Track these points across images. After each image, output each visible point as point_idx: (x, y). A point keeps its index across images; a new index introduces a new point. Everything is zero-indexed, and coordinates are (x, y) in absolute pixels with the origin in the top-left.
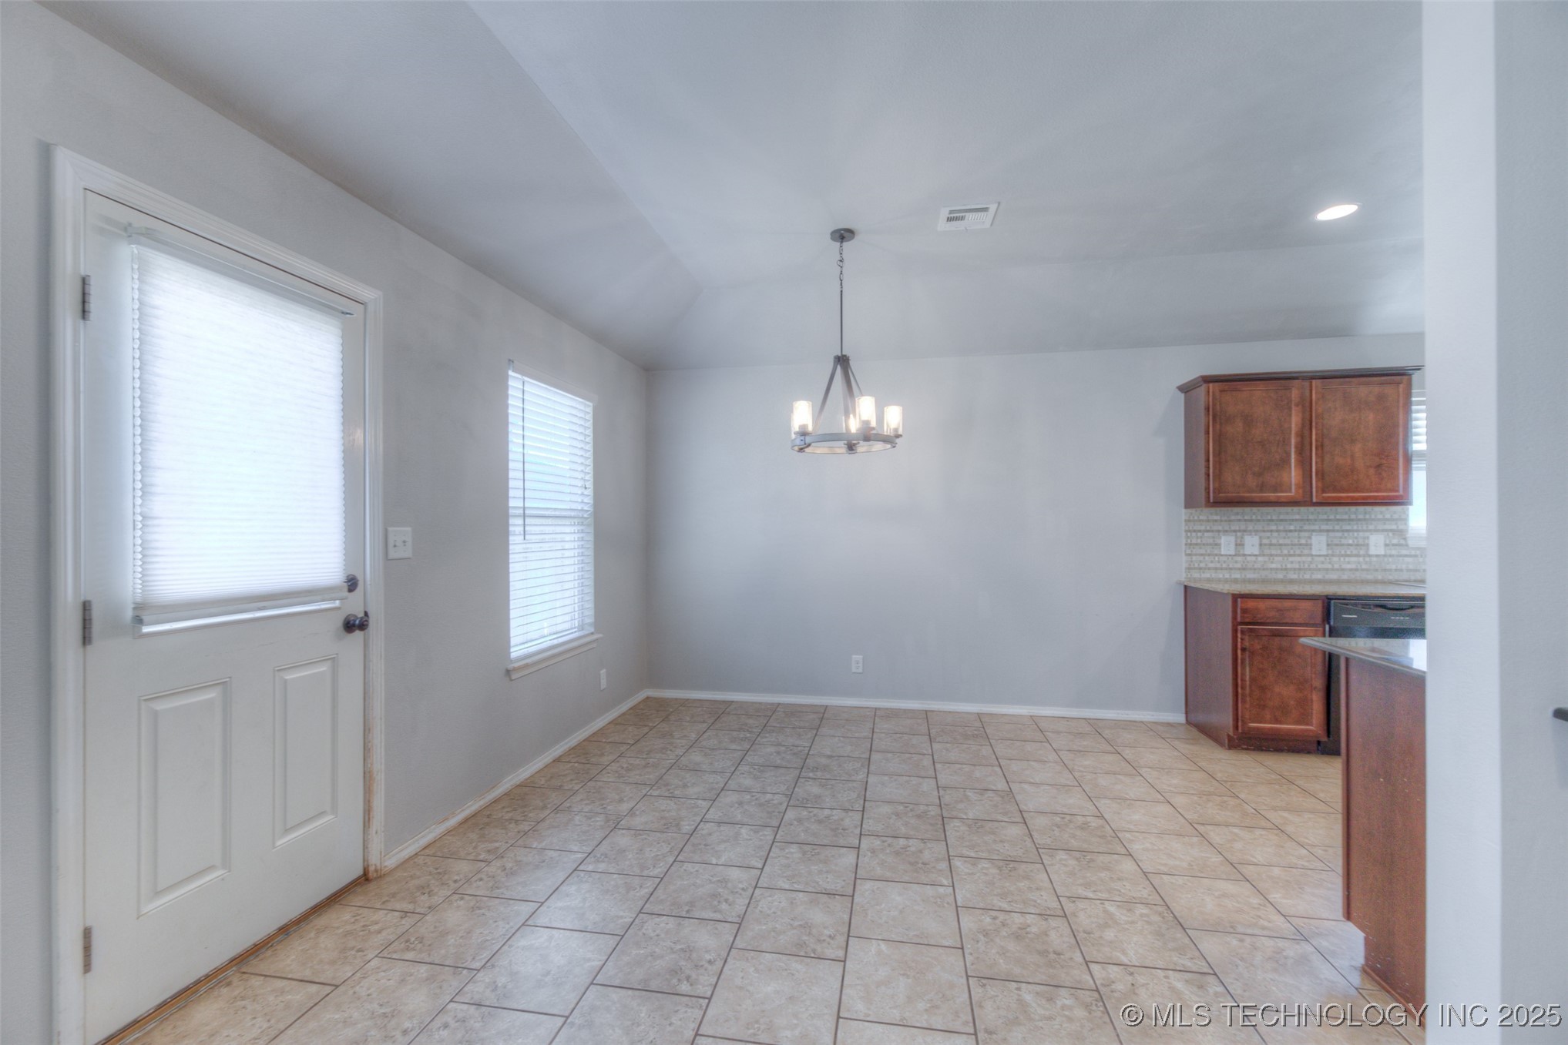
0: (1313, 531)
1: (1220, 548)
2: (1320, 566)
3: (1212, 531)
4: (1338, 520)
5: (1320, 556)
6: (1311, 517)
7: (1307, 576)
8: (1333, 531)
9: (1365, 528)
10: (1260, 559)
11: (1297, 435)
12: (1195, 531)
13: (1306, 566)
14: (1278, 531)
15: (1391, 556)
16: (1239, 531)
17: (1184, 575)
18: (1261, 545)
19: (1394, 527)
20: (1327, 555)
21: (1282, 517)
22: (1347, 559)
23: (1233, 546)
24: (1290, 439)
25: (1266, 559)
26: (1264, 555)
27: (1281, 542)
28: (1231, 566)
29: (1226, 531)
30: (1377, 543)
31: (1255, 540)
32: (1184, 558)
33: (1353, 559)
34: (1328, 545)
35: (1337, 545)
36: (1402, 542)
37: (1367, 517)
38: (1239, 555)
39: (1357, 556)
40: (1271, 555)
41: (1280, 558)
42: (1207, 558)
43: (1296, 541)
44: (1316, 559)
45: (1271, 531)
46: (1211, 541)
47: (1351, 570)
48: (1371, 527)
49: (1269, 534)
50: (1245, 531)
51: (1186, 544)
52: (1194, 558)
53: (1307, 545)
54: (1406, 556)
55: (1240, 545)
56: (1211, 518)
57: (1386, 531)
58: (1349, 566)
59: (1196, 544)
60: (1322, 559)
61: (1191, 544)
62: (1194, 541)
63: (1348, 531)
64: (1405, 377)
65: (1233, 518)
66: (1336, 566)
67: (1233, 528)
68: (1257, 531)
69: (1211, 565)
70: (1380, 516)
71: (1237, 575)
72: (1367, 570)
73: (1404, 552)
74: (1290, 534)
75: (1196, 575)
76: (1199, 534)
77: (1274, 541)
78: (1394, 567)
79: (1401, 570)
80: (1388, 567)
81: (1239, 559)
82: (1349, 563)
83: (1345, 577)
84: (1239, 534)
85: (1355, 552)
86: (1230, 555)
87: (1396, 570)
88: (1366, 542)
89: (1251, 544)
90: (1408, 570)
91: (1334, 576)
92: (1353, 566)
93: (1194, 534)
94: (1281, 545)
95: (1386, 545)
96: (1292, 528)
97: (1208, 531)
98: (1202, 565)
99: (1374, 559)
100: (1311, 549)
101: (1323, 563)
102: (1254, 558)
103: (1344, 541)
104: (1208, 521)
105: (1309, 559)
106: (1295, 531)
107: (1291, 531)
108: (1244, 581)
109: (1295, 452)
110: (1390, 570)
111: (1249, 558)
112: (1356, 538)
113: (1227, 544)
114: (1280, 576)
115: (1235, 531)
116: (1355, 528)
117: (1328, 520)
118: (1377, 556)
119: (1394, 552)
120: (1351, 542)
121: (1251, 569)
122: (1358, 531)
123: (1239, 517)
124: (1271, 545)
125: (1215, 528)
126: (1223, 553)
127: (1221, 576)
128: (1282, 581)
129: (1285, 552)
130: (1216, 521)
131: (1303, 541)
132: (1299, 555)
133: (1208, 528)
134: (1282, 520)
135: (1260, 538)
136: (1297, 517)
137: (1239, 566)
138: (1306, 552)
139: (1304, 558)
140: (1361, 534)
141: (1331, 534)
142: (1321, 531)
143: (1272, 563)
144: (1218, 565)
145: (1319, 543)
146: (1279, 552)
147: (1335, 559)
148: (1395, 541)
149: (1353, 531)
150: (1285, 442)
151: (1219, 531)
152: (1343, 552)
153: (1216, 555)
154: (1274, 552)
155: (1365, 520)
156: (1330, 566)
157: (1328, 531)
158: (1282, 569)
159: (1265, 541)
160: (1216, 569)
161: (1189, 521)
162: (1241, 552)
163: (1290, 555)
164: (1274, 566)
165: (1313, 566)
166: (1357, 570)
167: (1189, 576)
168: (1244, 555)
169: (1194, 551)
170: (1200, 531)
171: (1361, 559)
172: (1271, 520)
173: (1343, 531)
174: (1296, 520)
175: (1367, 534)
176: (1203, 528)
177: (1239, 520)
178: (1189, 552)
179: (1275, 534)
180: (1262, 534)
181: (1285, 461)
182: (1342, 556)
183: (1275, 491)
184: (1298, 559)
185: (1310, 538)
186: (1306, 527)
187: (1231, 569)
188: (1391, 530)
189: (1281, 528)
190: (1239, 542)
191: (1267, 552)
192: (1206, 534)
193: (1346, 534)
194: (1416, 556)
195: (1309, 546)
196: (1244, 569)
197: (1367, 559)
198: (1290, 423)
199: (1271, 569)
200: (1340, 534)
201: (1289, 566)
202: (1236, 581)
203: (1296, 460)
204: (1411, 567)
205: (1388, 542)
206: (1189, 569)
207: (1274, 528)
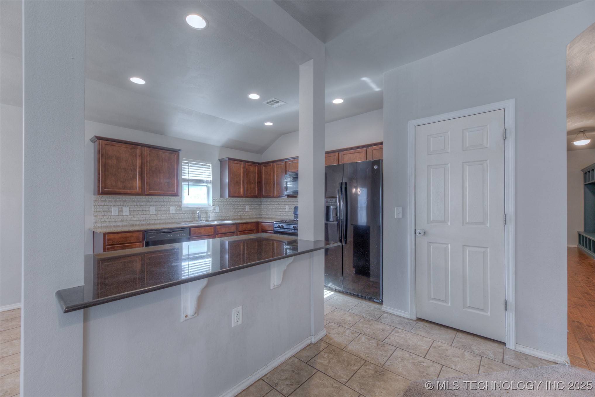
0: (151, 205)
1: (112, 213)
2: (153, 218)
3: (108, 205)
4: (160, 201)
5: (153, 214)
6: (150, 200)
7: (148, 222)
8: (158, 205)
9: (168, 204)
10: (130, 216)
11: (139, 168)
12: (99, 205)
13: (148, 219)
15: (177, 214)
16: (120, 205)
17: (93, 225)
18: (129, 211)
19: (178, 204)
20: (156, 214)
22: (162, 215)
23: (117, 211)
24: (136, 169)
25: (132, 216)
26: (131, 215)
27: (138, 209)
28: (116, 220)
29: (114, 205)
30: (172, 210)
31: (128, 209)
32: (93, 218)
33: (165, 215)
34: (156, 210)
35: (159, 210)
36: (180, 209)
37: (169, 200)
38: (120, 215)
39: (166, 214)
41: (138, 216)
42: (105, 217)
43: (144, 209)
44: (152, 216)
45: (134, 205)
46: (107, 210)
47: (164, 219)
48: (170, 204)
49: (133, 206)
50: (123, 205)
51: (94, 211)
52: (98, 217)
53: (148, 210)
54: (181, 213)
55: (120, 211)
56: (107, 199)
57: (175, 205)
58: (163, 218)
59: (100, 211)
60: (154, 215)
62: (98, 210)
63: (163, 205)
64: (177, 153)
65: (117, 200)
66: (159, 218)
67: (117, 204)
68: (128, 205)
69: (107, 220)
70: (173, 200)
71: (120, 224)
72: (169, 219)
73: (181, 212)
74: (142, 207)
75: (99, 225)
76: (101, 207)
77: (135, 209)
78: (178, 217)
79: (180, 218)
80: (176, 218)
81: (120, 217)
82: (163, 217)
83: (162, 222)
84: (120, 207)
85: (165, 213)
86: (116, 216)
87: (178, 218)
88: (169, 209)
89: (126, 211)
90: (182, 218)
91: (158, 222)
92: (165, 218)
93: (98, 207)
94: (138, 211)
95: (175, 210)
96: (143, 204)
97: (105, 205)
98: (103, 220)
99: (172, 215)
100: (150, 212)
101: (154, 217)
102: (127, 216)
103: (162, 209)
104: (106, 201)
105: (149, 216)
106: (144, 205)
107: (142, 205)
108: (122, 226)
109: (139, 174)
110: (177, 219)
111: (124, 216)
112: (166, 208)
113: (115, 211)
114: (138, 223)
115: (118, 205)
116: (165, 204)
117: (156, 201)
118: (172, 214)
119: (178, 212)
120: (164, 209)
121: (125, 221)
122: (166, 205)
123: (121, 200)
124: (134, 211)
125: (109, 204)
126: (112, 215)
127: (112, 225)
128: (139, 225)
129: (140, 213)
130: (109, 201)
131: (147, 209)
132: (145, 215)
133: (106, 204)
134: (138, 201)
135: (129, 208)
136: (145, 200)
137: (120, 220)
138: (148, 213)
139: (147, 216)
140: (167, 206)
141: (157, 206)
142: (153, 205)
143: (134, 218)
144: (111, 220)
145: (153, 210)
146: (137, 213)
147: (159, 215)
148: (178, 209)
149: (164, 205)
150: (134, 170)
151: (111, 205)
152: (161, 213)
153: (109, 216)
154: (135, 214)
155: (169, 201)
156: (157, 218)
157: (156, 205)
158: (138, 220)
159: (132, 209)
160: (109, 221)
161: (96, 201)
162: (121, 214)
163: (142, 215)
164: (135, 219)
165: (150, 218)
166: (166, 219)
167: (96, 225)
168: (123, 215)
169: (98, 214)
170: (101, 205)
171: (167, 215)
172: (134, 201)
174: (144, 201)
175: (170, 206)
176: (103, 204)
177: (121, 201)
178: (95, 214)
179: (136, 206)
180: (130, 207)
181: (134, 178)
182: (161, 214)
183: (130, 189)
184: (145, 216)
185: (150, 208)
186: (148, 204)
187: (116, 221)
188: (177, 205)
189: (138, 204)
190: (120, 210)
191: (132, 213)
192: (104, 207)
193: (162, 206)
194: (184, 213)
195: (149, 211)
196: (122, 221)
197: (169, 215)
198: (137, 162)
199: (134, 220)
200: (160, 206)
201: (141, 219)
202: (118, 226)
203: (139, 178)
204: (183, 217)
205: (176, 209)
206: (96, 222)
207: (135, 204)
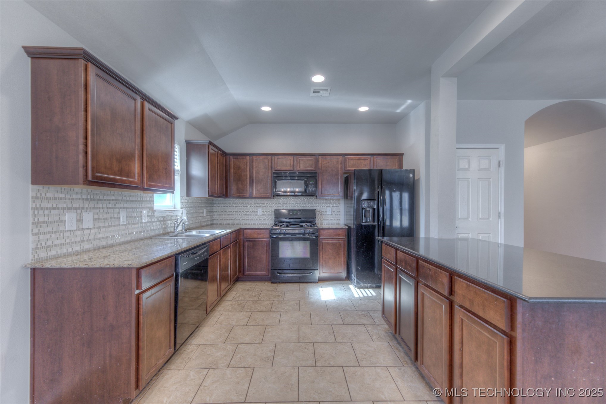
0: (120, 208)
1: (65, 224)
2: (123, 232)
3: (58, 209)
4: (131, 201)
5: (123, 225)
6: (120, 198)
8: (129, 208)
9: (143, 206)
10: (93, 231)
12: (42, 209)
13: (117, 233)
14: (103, 208)
15: (149, 222)
16: (79, 208)
18: (93, 220)
19: (150, 206)
20: (126, 225)
21: (105, 197)
22: (134, 226)
23: (74, 221)
25: (97, 230)
26: (95, 228)
27: (105, 216)
28: (73, 241)
29: (69, 209)
30: (145, 216)
31: (90, 216)
32: (31, 239)
33: (136, 226)
34: (127, 218)
35: (130, 217)
36: (152, 214)
37: (142, 199)
38: (79, 230)
39: (138, 224)
40: (99, 227)
41: (104, 230)
42: (53, 235)
43: (112, 216)
44: (121, 227)
45: (99, 208)
46: (56, 218)
49: (99, 211)
50: (83, 208)
51: (32, 224)
52: (41, 237)
53: (117, 218)
54: (153, 222)
55: (80, 220)
56: (56, 195)
58: (135, 230)
59: (44, 222)
60: (124, 227)
61: (38, 223)
62: (41, 219)
63: (135, 208)
65: (74, 196)
66: (130, 231)
67: (75, 206)
68: (91, 209)
69: (57, 242)
70: (146, 200)
71: (77, 248)
72: (141, 231)
73: (153, 220)
74: (110, 211)
75: (43, 254)
76: (47, 212)
77: (101, 216)
78: (150, 228)
79: (152, 230)
81: (79, 233)
83: (133, 237)
84: (79, 211)
85: (137, 221)
86: (72, 231)
87: (150, 230)
88: (141, 215)
89: (88, 219)
90: (154, 229)
91: (129, 238)
93: (41, 212)
94: (104, 219)
96: (110, 206)
97: (54, 209)
98: (49, 243)
99: (144, 225)
100: (119, 221)
101: (124, 229)
102: (89, 232)
103: (133, 215)
104: (55, 199)
105: (118, 228)
106: (112, 208)
107: (110, 208)
108: (81, 252)
111: (85, 232)
112: (139, 212)
113: (70, 221)
114: (104, 243)
115: (76, 209)
116: (137, 206)
117: (127, 201)
118: (145, 223)
119: (150, 220)
120: (136, 215)
121: (87, 241)
122: (138, 208)
123: (80, 196)
124: (99, 219)
125: (60, 206)
126: (66, 230)
127: (65, 251)
129: (107, 224)
130: (61, 199)
131: (116, 216)
132: (114, 226)
133: (55, 206)
134: (105, 200)
135: (94, 214)
136: (113, 198)
137: (78, 239)
138: (117, 223)
139: (116, 228)
141: (128, 210)
142: (124, 208)
143: (99, 233)
144: (63, 241)
145: (123, 217)
146: (104, 225)
147: (130, 227)
148: (150, 214)
151: (64, 209)
152: (132, 222)
153: (61, 231)
154: (101, 225)
155: (141, 201)
156: (127, 231)
157: (127, 208)
158: (105, 237)
159: (96, 216)
160: (61, 245)
161: (37, 198)
162: (81, 227)
163: (110, 226)
164: (100, 236)
165: (120, 232)
166: (137, 232)
167: (36, 257)
168: (83, 229)
169: (42, 230)
170: (47, 209)
172: (99, 200)
173: (133, 208)
174: (113, 200)
175: (142, 210)
176: (50, 205)
177: (79, 199)
178: (35, 231)
179: (102, 211)
180: (94, 211)
182: (132, 224)
184: (113, 229)
185: (119, 213)
186: (117, 205)
187: (73, 243)
188: (149, 208)
189: (105, 206)
190: (79, 218)
191: (97, 225)
192: (53, 212)
193: (134, 210)
194: (156, 221)
195: (119, 219)
196: (82, 241)
197: (141, 225)
199: (99, 239)
200: (132, 210)
201: (108, 234)
202: (76, 253)
205: (148, 214)
206: (36, 249)
207: (100, 205)
